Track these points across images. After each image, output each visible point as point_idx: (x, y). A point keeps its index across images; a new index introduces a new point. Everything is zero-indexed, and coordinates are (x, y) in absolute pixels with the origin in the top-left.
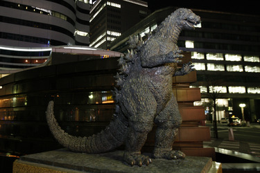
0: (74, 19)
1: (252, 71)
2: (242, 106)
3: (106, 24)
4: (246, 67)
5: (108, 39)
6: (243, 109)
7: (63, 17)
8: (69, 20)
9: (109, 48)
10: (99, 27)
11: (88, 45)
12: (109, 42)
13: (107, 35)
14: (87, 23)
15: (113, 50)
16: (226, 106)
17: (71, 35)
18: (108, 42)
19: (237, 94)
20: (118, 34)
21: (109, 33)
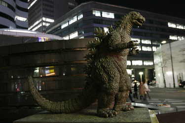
0: (14, 6)
1: (146, 50)
2: (141, 73)
3: (41, 12)
4: (143, 47)
5: (44, 24)
6: (141, 76)
7: (4, 4)
8: (10, 6)
9: (44, 32)
10: (36, 14)
11: (27, 29)
12: (45, 26)
13: (43, 21)
14: (25, 10)
15: (48, 33)
16: (130, 74)
17: (12, 19)
18: (43, 27)
19: (137, 66)
20: (52, 21)
21: (44, 19)
